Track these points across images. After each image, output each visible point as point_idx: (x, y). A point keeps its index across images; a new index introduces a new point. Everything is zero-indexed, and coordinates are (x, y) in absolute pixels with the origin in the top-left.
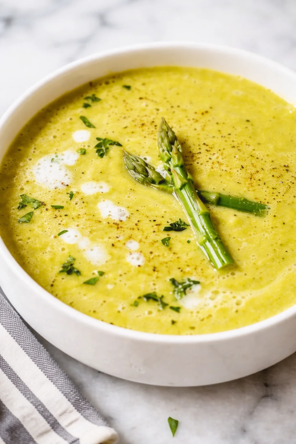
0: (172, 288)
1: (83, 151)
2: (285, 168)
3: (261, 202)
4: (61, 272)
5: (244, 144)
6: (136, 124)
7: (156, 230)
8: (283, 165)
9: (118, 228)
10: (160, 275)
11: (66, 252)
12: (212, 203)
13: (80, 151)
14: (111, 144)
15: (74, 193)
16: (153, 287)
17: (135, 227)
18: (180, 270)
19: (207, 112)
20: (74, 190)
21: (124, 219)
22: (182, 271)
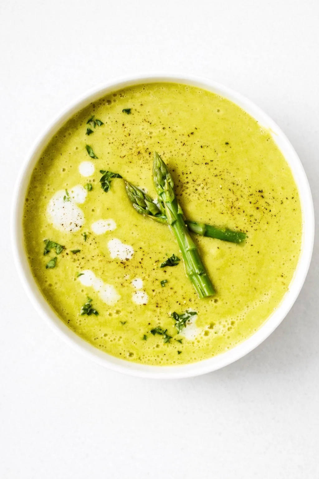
0: (173, 321)
1: (90, 187)
2: (260, 194)
3: (241, 230)
4: (83, 314)
5: (226, 171)
6: (133, 152)
7: (155, 267)
8: (258, 191)
9: (125, 267)
10: (162, 310)
11: (85, 293)
12: (200, 235)
13: (86, 187)
14: (113, 177)
15: (87, 234)
16: (158, 321)
17: (139, 265)
18: (178, 303)
19: (192, 133)
20: (87, 231)
21: (129, 257)
22: (180, 304)
